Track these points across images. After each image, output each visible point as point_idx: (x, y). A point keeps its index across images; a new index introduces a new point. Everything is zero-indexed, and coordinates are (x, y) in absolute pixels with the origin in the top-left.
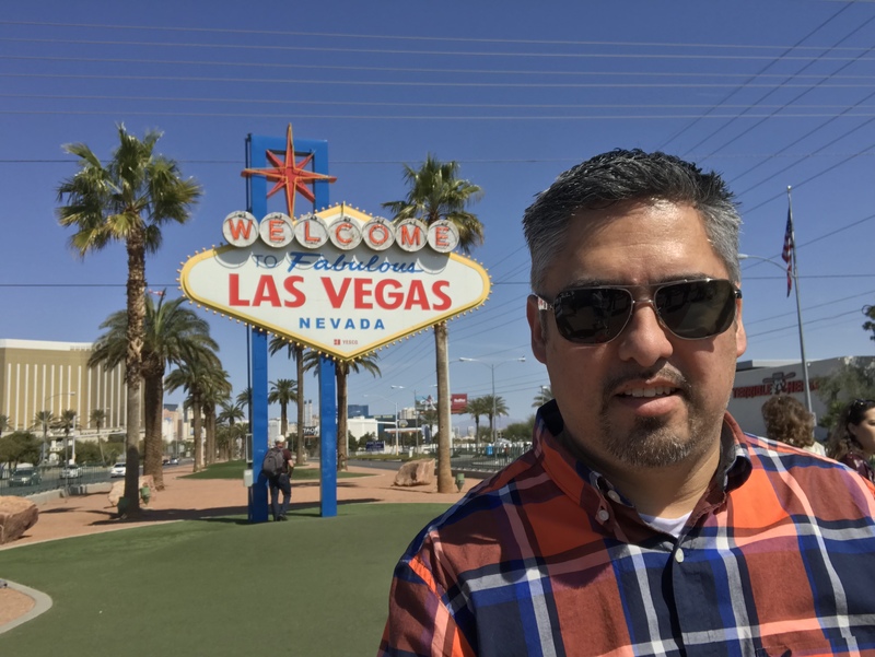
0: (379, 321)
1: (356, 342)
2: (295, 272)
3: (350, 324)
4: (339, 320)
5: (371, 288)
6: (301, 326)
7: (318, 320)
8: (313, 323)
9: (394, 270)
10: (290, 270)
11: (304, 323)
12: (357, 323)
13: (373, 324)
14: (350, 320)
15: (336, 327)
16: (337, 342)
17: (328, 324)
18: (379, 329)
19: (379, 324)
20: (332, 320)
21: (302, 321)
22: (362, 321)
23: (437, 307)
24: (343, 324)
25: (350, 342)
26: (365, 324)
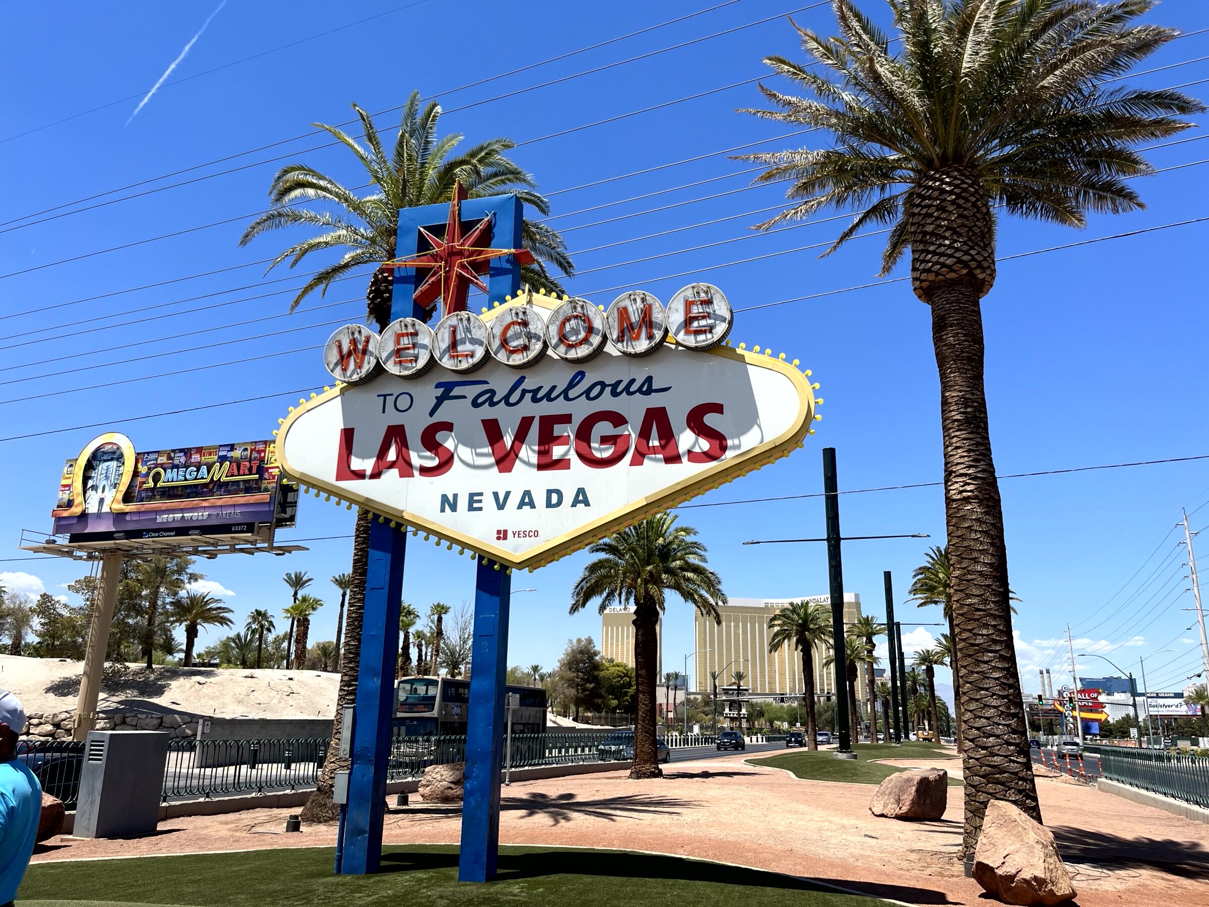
0: (581, 491)
1: (536, 534)
2: (439, 417)
3: (527, 500)
4: (508, 494)
5: (569, 431)
6: (443, 510)
7: (472, 495)
8: (463, 503)
9: (615, 394)
10: (432, 414)
11: (449, 503)
12: (540, 499)
13: (569, 498)
14: (527, 493)
15: (501, 507)
16: (502, 535)
17: (488, 502)
18: (581, 506)
19: (581, 498)
20: (496, 495)
21: (444, 498)
22: (549, 492)
23: (693, 456)
24: (514, 500)
25: (526, 534)
26: (554, 498)
